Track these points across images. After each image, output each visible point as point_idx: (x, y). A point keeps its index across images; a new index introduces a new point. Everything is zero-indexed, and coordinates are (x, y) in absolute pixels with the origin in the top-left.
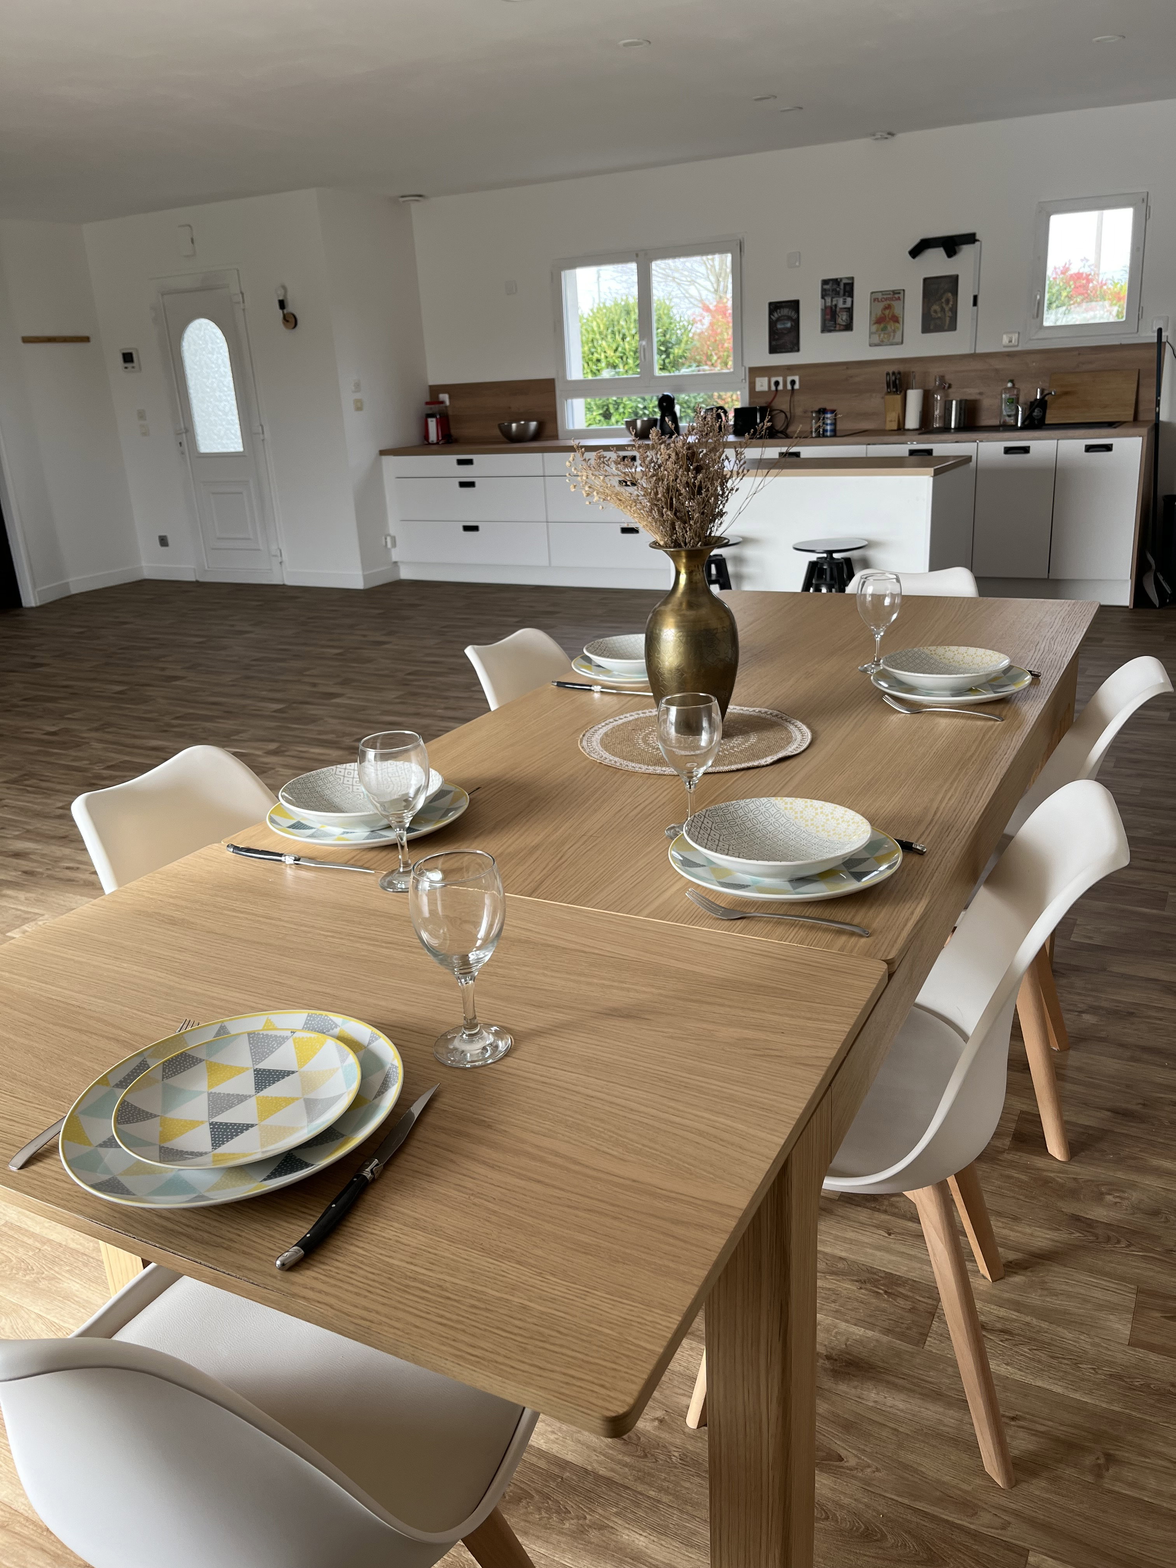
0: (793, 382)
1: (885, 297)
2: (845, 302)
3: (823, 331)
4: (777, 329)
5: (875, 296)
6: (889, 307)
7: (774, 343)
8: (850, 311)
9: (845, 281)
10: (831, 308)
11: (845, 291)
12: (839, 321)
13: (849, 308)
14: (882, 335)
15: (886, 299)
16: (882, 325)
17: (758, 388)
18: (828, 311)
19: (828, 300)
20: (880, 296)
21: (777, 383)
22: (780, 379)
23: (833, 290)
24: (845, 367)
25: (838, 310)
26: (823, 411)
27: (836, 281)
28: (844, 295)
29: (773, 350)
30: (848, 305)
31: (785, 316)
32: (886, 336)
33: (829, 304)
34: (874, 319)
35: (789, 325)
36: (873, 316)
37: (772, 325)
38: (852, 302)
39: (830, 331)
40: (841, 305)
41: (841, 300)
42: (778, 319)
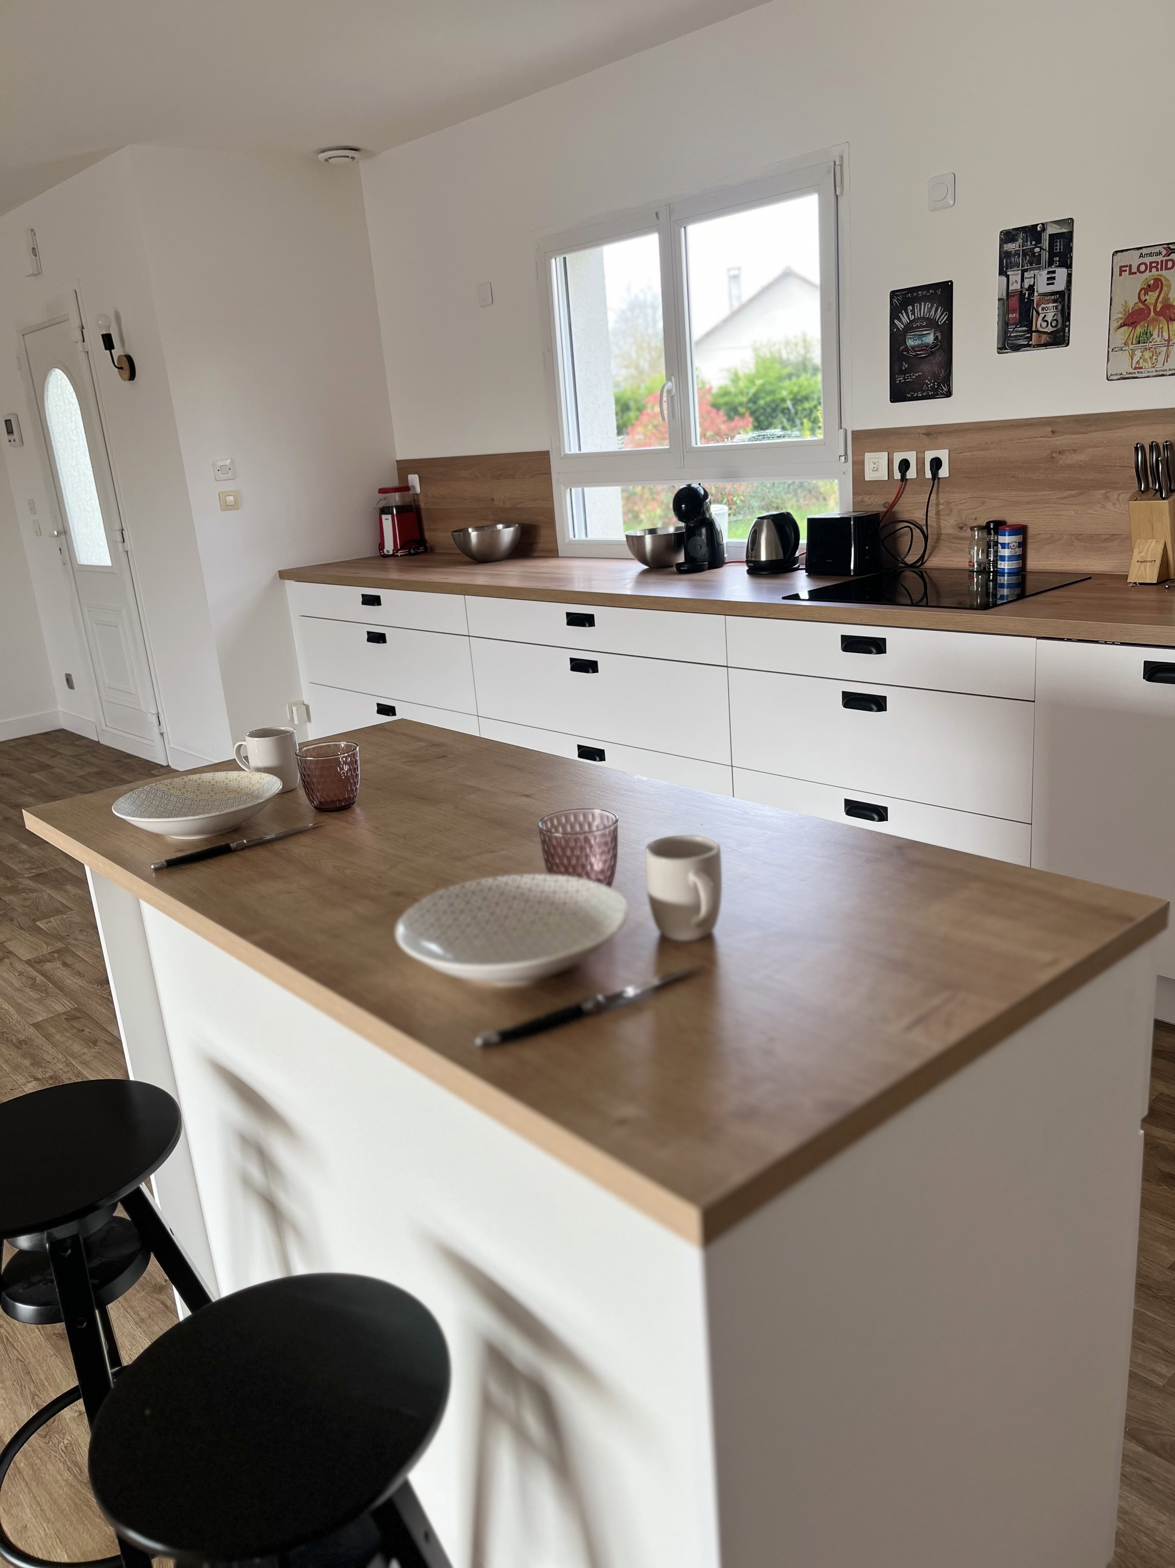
0: (936, 464)
1: (1147, 260)
2: (1051, 280)
3: (1001, 349)
4: (907, 349)
5: (1122, 259)
6: (1157, 285)
7: (900, 379)
8: (1063, 299)
9: (1052, 230)
10: (1021, 294)
11: (1052, 254)
12: (1039, 324)
13: (1061, 293)
14: (1138, 353)
15: (1150, 267)
16: (1139, 330)
17: (869, 476)
18: (1014, 302)
19: (1015, 275)
20: (1134, 260)
21: (905, 465)
22: (911, 456)
23: (1025, 254)
24: (1049, 429)
25: (1036, 298)
26: (998, 527)
27: (1033, 232)
28: (1051, 263)
29: (898, 394)
30: (1060, 285)
31: (924, 318)
32: (1147, 355)
33: (1015, 286)
34: (1119, 315)
35: (930, 339)
36: (1118, 307)
37: (897, 339)
38: (1070, 276)
39: (1017, 348)
40: (1042, 287)
41: (1043, 275)
42: (909, 328)
